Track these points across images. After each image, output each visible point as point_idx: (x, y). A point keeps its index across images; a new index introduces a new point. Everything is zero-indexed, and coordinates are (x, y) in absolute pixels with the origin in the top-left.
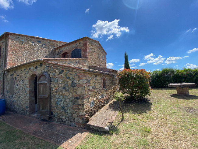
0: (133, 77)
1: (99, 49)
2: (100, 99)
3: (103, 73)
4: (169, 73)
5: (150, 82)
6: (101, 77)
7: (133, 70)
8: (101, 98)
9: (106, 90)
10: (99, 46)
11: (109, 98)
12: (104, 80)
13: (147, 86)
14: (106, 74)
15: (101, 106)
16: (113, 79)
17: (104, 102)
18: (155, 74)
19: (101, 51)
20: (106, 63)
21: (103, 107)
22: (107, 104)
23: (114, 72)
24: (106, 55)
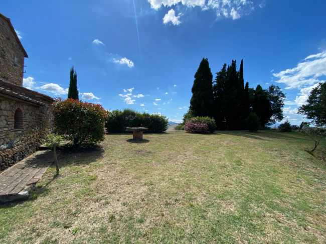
0: (83, 113)
1: (8, 39)
2: (5, 149)
3: (20, 98)
4: (130, 116)
5: (106, 123)
6: (12, 104)
7: (84, 102)
8: (7, 148)
9: (20, 132)
10: (9, 30)
11: (26, 149)
12: (18, 112)
13: (101, 128)
14: (25, 100)
15: (6, 164)
16: (41, 114)
17: (13, 157)
18: (115, 115)
19: (12, 44)
20: (21, 76)
21: (10, 166)
22: (20, 160)
23: (45, 100)
24: (25, 58)
